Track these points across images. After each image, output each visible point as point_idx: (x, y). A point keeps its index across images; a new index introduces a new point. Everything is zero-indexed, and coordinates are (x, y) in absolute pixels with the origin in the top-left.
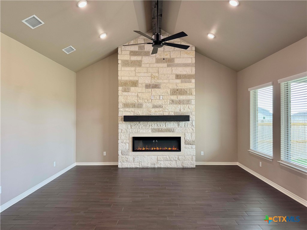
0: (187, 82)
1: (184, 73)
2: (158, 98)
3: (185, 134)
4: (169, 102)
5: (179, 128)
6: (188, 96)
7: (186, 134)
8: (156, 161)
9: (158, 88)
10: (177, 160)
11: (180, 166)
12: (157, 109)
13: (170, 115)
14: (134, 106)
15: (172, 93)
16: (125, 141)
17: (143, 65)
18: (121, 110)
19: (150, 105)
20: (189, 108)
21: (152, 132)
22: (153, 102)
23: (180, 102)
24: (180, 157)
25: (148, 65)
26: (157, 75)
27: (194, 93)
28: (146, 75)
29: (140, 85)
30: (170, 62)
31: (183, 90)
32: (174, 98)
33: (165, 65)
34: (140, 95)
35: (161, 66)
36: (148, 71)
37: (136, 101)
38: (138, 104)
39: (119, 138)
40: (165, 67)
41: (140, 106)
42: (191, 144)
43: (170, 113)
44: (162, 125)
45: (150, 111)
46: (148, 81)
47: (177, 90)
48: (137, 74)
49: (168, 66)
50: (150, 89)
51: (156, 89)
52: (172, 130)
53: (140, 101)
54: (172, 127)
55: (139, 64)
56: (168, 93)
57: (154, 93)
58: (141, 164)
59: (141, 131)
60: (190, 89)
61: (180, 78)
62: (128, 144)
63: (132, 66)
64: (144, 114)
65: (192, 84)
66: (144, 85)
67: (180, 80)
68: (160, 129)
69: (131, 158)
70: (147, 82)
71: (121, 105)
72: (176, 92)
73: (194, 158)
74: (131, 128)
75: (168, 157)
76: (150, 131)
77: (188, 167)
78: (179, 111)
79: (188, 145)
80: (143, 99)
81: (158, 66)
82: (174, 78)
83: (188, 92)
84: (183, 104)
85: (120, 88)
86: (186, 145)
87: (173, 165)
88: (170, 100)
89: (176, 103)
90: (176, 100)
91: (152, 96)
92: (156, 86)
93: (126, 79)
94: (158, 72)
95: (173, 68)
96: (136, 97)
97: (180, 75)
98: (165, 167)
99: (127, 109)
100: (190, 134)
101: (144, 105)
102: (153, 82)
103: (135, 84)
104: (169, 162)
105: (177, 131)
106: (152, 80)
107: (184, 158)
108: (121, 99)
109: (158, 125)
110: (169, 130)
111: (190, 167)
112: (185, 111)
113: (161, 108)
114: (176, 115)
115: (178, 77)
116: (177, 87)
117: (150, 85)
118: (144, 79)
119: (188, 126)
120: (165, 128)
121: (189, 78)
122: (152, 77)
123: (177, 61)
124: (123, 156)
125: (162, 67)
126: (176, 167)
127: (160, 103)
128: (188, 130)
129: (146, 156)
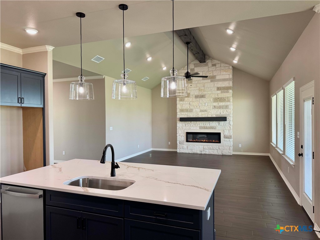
0: (225, 93)
1: (224, 86)
2: (204, 105)
4: (212, 108)
5: (219, 126)
6: (227, 103)
7: (225, 130)
8: (203, 149)
10: (218, 149)
11: (220, 153)
12: (203, 113)
13: (212, 117)
14: (187, 110)
15: (214, 100)
16: (181, 135)
18: (179, 113)
19: (198, 110)
20: (227, 111)
21: (200, 129)
22: (200, 108)
23: (220, 107)
24: (220, 147)
25: (197, 82)
26: (203, 88)
27: (231, 100)
28: (195, 89)
29: (191, 96)
30: (212, 78)
31: (222, 98)
32: (216, 104)
34: (191, 103)
35: (207, 82)
36: (197, 86)
37: (188, 107)
38: (190, 109)
39: (177, 133)
40: (209, 82)
41: (191, 111)
42: (228, 138)
43: (213, 115)
44: (206, 124)
45: (198, 114)
47: (218, 98)
49: (211, 81)
50: (198, 99)
51: (203, 99)
52: (214, 128)
53: (192, 107)
54: (214, 125)
56: (211, 101)
57: (201, 101)
58: (193, 151)
59: (192, 128)
60: (228, 97)
61: (220, 90)
62: (183, 137)
64: (194, 116)
65: (230, 93)
66: (194, 96)
67: (220, 91)
68: (206, 127)
69: (185, 147)
70: (196, 94)
71: (179, 110)
72: (216, 100)
74: (185, 126)
75: (211, 147)
76: (198, 128)
78: (219, 114)
79: (226, 139)
81: (204, 82)
82: (216, 90)
83: (227, 100)
84: (223, 108)
85: (178, 99)
87: (215, 152)
88: (213, 106)
89: (217, 108)
90: (217, 106)
91: (199, 104)
92: (203, 96)
94: (204, 86)
95: (215, 83)
96: (189, 104)
97: (220, 87)
98: (209, 153)
99: (182, 113)
100: (228, 131)
101: (194, 110)
104: (212, 150)
105: (218, 128)
106: (200, 92)
108: (179, 107)
109: (204, 124)
110: (212, 128)
111: (228, 155)
112: (224, 113)
113: (206, 112)
114: (217, 116)
115: (218, 89)
117: (198, 96)
118: (194, 92)
119: (227, 125)
120: (209, 126)
121: (227, 89)
122: (200, 90)
123: (217, 78)
124: (180, 145)
126: (217, 154)
127: (205, 108)
128: (227, 127)
129: (196, 146)
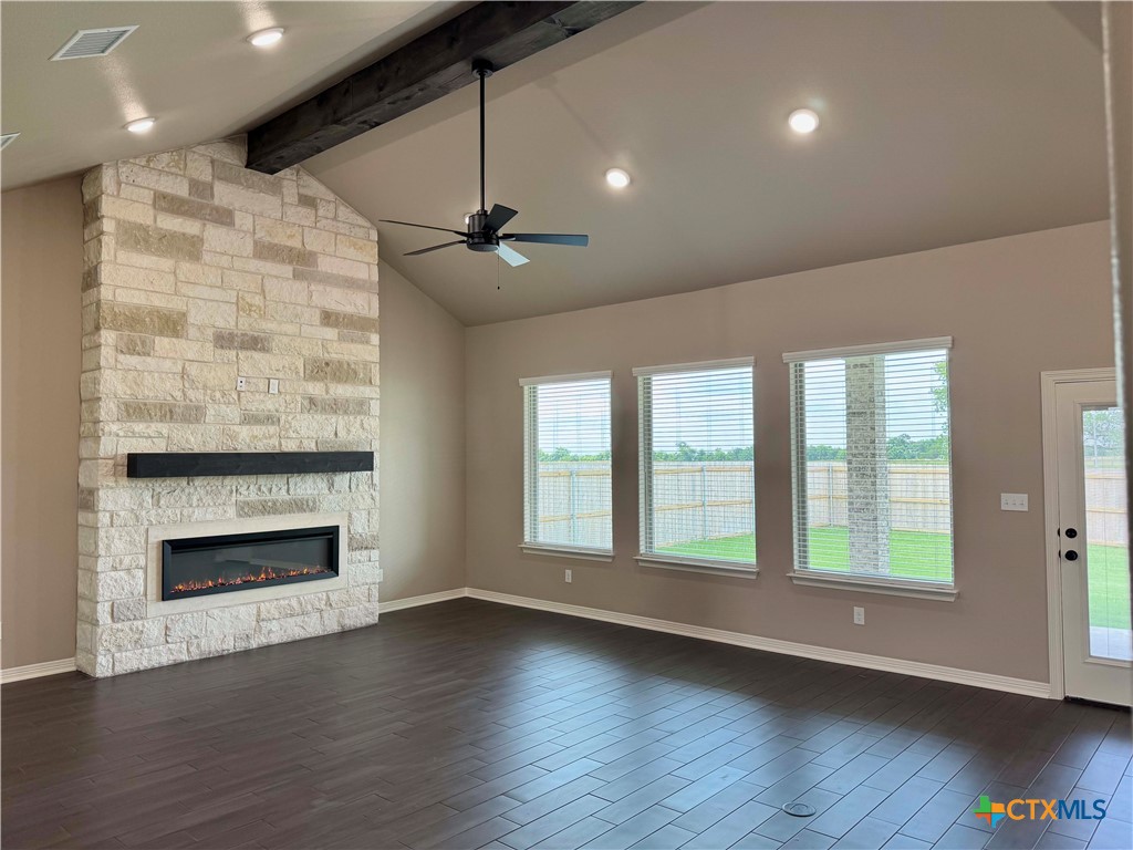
0: (356, 342)
1: (349, 309)
2: (262, 386)
3: (350, 515)
4: (299, 405)
5: (331, 497)
6: (362, 388)
7: (354, 514)
8: (254, 623)
9: (264, 350)
10: (323, 607)
11: (333, 627)
12: (258, 430)
13: (302, 450)
14: (168, 412)
15: (312, 372)
17: (206, 257)
18: (114, 427)
19: (233, 413)
20: (362, 426)
21: (240, 516)
22: (244, 401)
23: (335, 407)
24: (334, 598)
25: (225, 261)
26: (258, 300)
27: (377, 380)
28: (217, 294)
29: (192, 332)
30: (302, 262)
31: (345, 366)
32: (316, 389)
33: (287, 270)
34: (193, 370)
35: (274, 273)
36: (225, 280)
37: (178, 394)
38: (186, 407)
39: (101, 552)
40: (288, 279)
41: (193, 414)
42: (366, 548)
43: (305, 442)
44: (274, 489)
45: (234, 437)
46: (226, 320)
47: (327, 364)
48: (185, 289)
49: (297, 276)
50: (234, 353)
51: (257, 355)
52: (311, 504)
53: (195, 396)
54: (309, 492)
55: (190, 248)
56: (297, 373)
57: (246, 367)
58: (198, 646)
59: (198, 514)
60: (366, 364)
61: (336, 324)
62: (140, 573)
63: (160, 253)
64: (211, 448)
65: (370, 347)
66: (210, 332)
67: (337, 330)
68: (270, 504)
69: (153, 629)
70: (221, 323)
71: (115, 409)
72: (321, 370)
73: (375, 593)
74: (157, 503)
75: (294, 603)
76: (232, 512)
77: (359, 625)
78: (332, 436)
79: (358, 552)
80: (205, 387)
81: (263, 270)
82: (318, 322)
83: (362, 375)
84: (345, 412)
85: (108, 337)
86: (354, 553)
87: (313, 627)
88: (303, 398)
89: (324, 409)
90: (323, 399)
91: (239, 379)
92: (255, 343)
93: (135, 301)
94: (263, 291)
95: (313, 287)
96: (178, 378)
97: (337, 315)
98: (285, 639)
99: (139, 427)
100: (364, 513)
101: (211, 412)
102: (245, 325)
103: (172, 325)
104: (299, 620)
105: (325, 505)
106: (241, 320)
107: (345, 597)
108: (114, 384)
109: (263, 488)
110: (299, 506)
111: (364, 624)
112: (351, 436)
113: (273, 423)
114: (322, 449)
115: (328, 318)
116: (326, 355)
117: (232, 336)
118: (209, 310)
119: (360, 488)
120: (287, 497)
121: (363, 329)
122: (241, 306)
123: (325, 265)
124: (119, 626)
125: (276, 277)
126: (321, 633)
127: (269, 405)
128: (361, 501)
129: (216, 612)
